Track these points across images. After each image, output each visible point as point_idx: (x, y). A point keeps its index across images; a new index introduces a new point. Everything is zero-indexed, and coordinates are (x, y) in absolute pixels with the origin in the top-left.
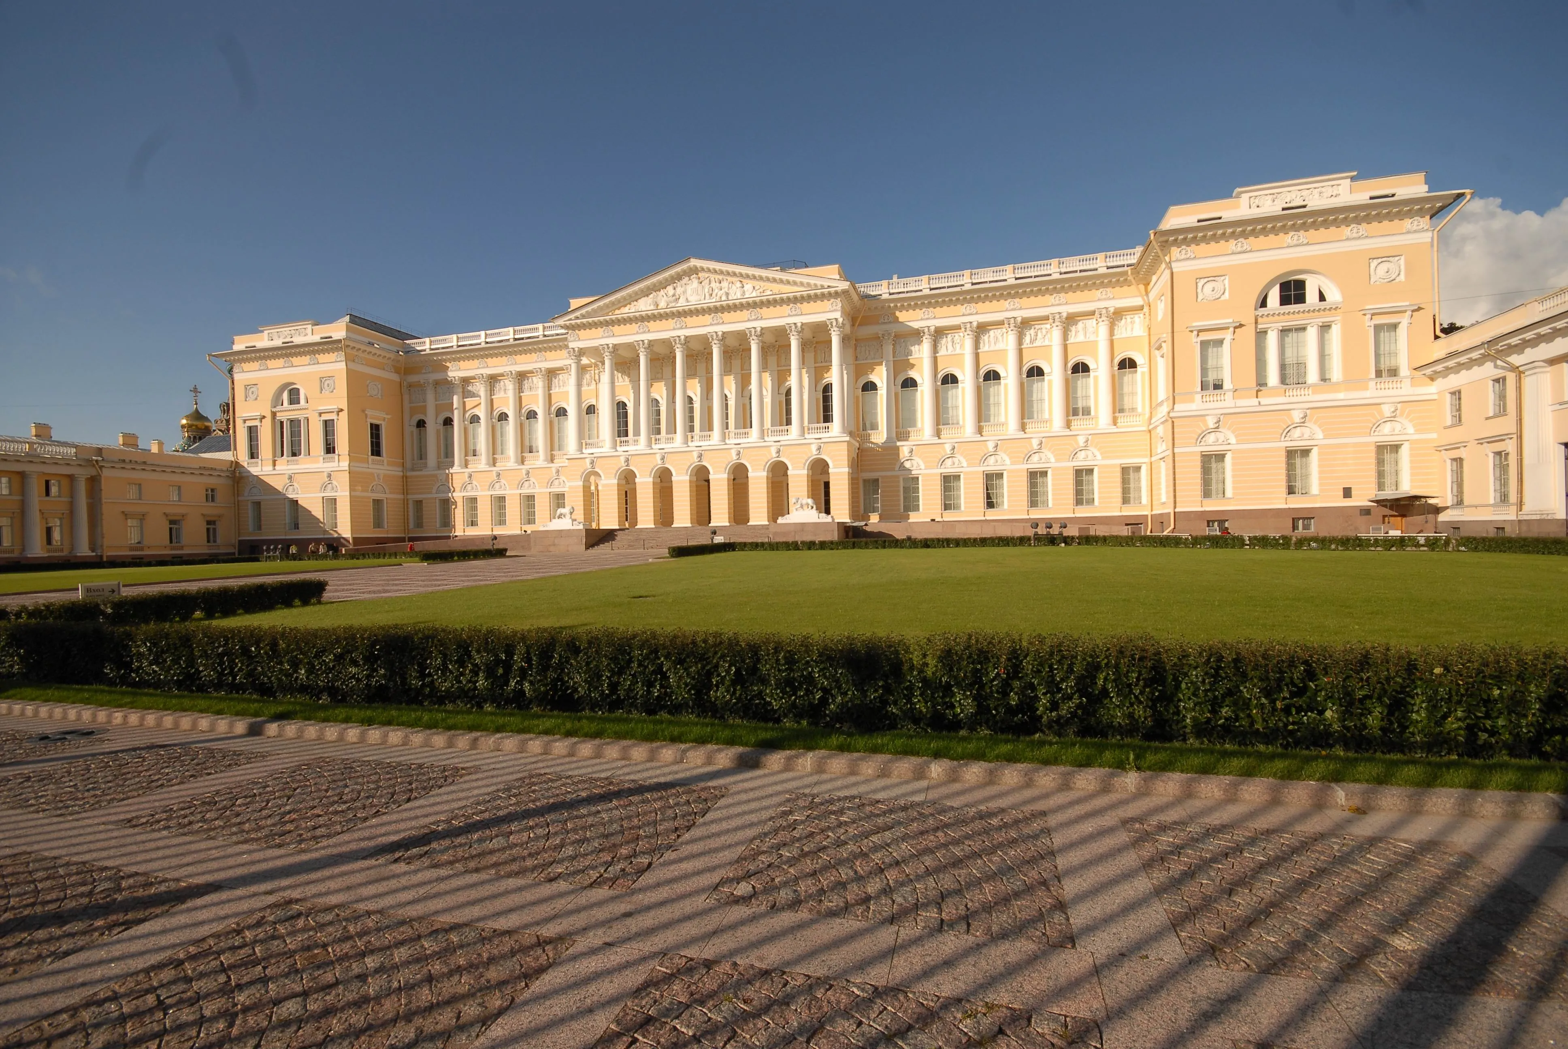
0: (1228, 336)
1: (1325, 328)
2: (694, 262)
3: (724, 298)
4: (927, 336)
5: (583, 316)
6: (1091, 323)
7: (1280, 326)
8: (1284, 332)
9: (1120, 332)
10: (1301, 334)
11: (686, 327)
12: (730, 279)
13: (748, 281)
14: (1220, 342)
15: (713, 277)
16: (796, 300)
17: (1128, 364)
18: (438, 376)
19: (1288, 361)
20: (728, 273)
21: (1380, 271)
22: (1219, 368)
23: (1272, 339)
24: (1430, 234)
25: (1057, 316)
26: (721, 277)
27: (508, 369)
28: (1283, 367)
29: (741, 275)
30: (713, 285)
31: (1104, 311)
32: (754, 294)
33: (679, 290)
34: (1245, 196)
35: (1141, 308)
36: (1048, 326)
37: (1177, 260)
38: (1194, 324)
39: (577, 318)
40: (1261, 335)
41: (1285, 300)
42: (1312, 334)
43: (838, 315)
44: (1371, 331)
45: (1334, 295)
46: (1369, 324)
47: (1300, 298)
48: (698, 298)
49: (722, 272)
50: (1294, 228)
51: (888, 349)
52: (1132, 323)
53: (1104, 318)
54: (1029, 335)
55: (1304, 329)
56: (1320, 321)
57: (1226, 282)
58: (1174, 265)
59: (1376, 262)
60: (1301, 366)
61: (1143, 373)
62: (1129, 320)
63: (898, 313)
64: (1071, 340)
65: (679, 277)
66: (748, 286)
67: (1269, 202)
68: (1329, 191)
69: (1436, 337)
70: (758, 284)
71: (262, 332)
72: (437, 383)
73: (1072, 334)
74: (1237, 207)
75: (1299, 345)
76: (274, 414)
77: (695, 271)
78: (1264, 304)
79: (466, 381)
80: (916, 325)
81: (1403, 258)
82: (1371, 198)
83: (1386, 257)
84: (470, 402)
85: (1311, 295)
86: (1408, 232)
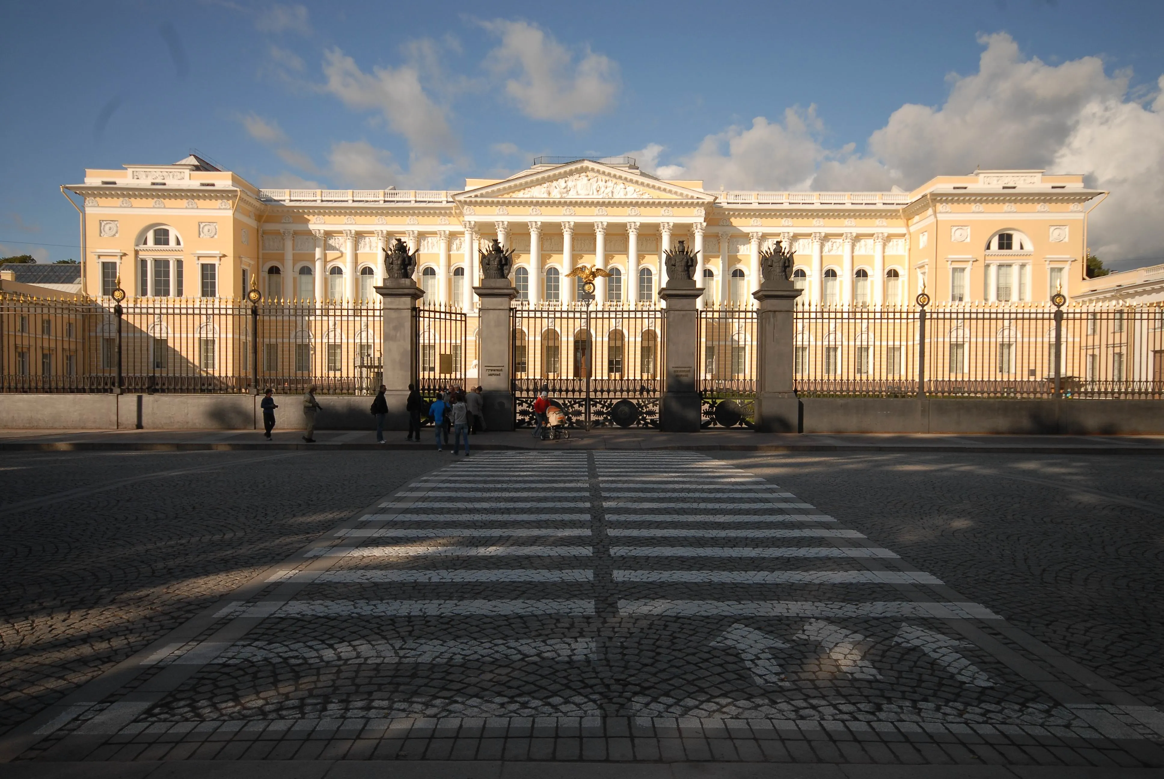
0: (968, 266)
1: (1023, 266)
2: (586, 164)
3: (610, 196)
4: (755, 239)
5: (482, 196)
6: (870, 241)
7: (998, 262)
8: (1000, 266)
9: (890, 251)
10: (1008, 269)
11: (575, 215)
12: (614, 180)
13: (630, 184)
14: (963, 270)
15: (600, 177)
16: (670, 205)
17: (893, 274)
18: (299, 227)
19: (1001, 286)
20: (615, 176)
21: (1054, 234)
22: (962, 287)
23: (993, 270)
24: (1083, 214)
25: (849, 235)
26: (607, 178)
27: (378, 228)
28: (998, 289)
29: (626, 179)
30: (600, 183)
31: (880, 235)
32: (635, 196)
33: (570, 184)
34: (982, 176)
35: (904, 235)
36: (841, 241)
37: (940, 213)
38: (950, 257)
39: (476, 196)
40: (987, 266)
41: (1001, 247)
42: (1015, 269)
43: (702, 220)
44: (1049, 271)
45: (1029, 247)
46: (1048, 267)
47: (1009, 247)
48: (587, 192)
49: (609, 174)
50: (1010, 201)
51: (724, 246)
52: (897, 245)
53: (880, 240)
54: (828, 245)
55: (1010, 266)
56: (1021, 262)
57: (969, 230)
58: (938, 215)
59: (1053, 228)
60: (1008, 289)
61: (903, 282)
62: (895, 243)
63: (733, 220)
64: (856, 253)
65: (571, 173)
66: (631, 188)
67: (995, 182)
68: (1029, 180)
69: (1084, 279)
70: (639, 188)
71: (126, 169)
72: (296, 233)
73: (857, 248)
74: (976, 182)
75: (1007, 275)
76: (137, 252)
77: (585, 170)
78: (988, 247)
79: (328, 234)
80: (745, 230)
81: (1067, 228)
82: (1053, 187)
83: (1059, 225)
84: (331, 255)
85: (1016, 245)
86: (1071, 212)
